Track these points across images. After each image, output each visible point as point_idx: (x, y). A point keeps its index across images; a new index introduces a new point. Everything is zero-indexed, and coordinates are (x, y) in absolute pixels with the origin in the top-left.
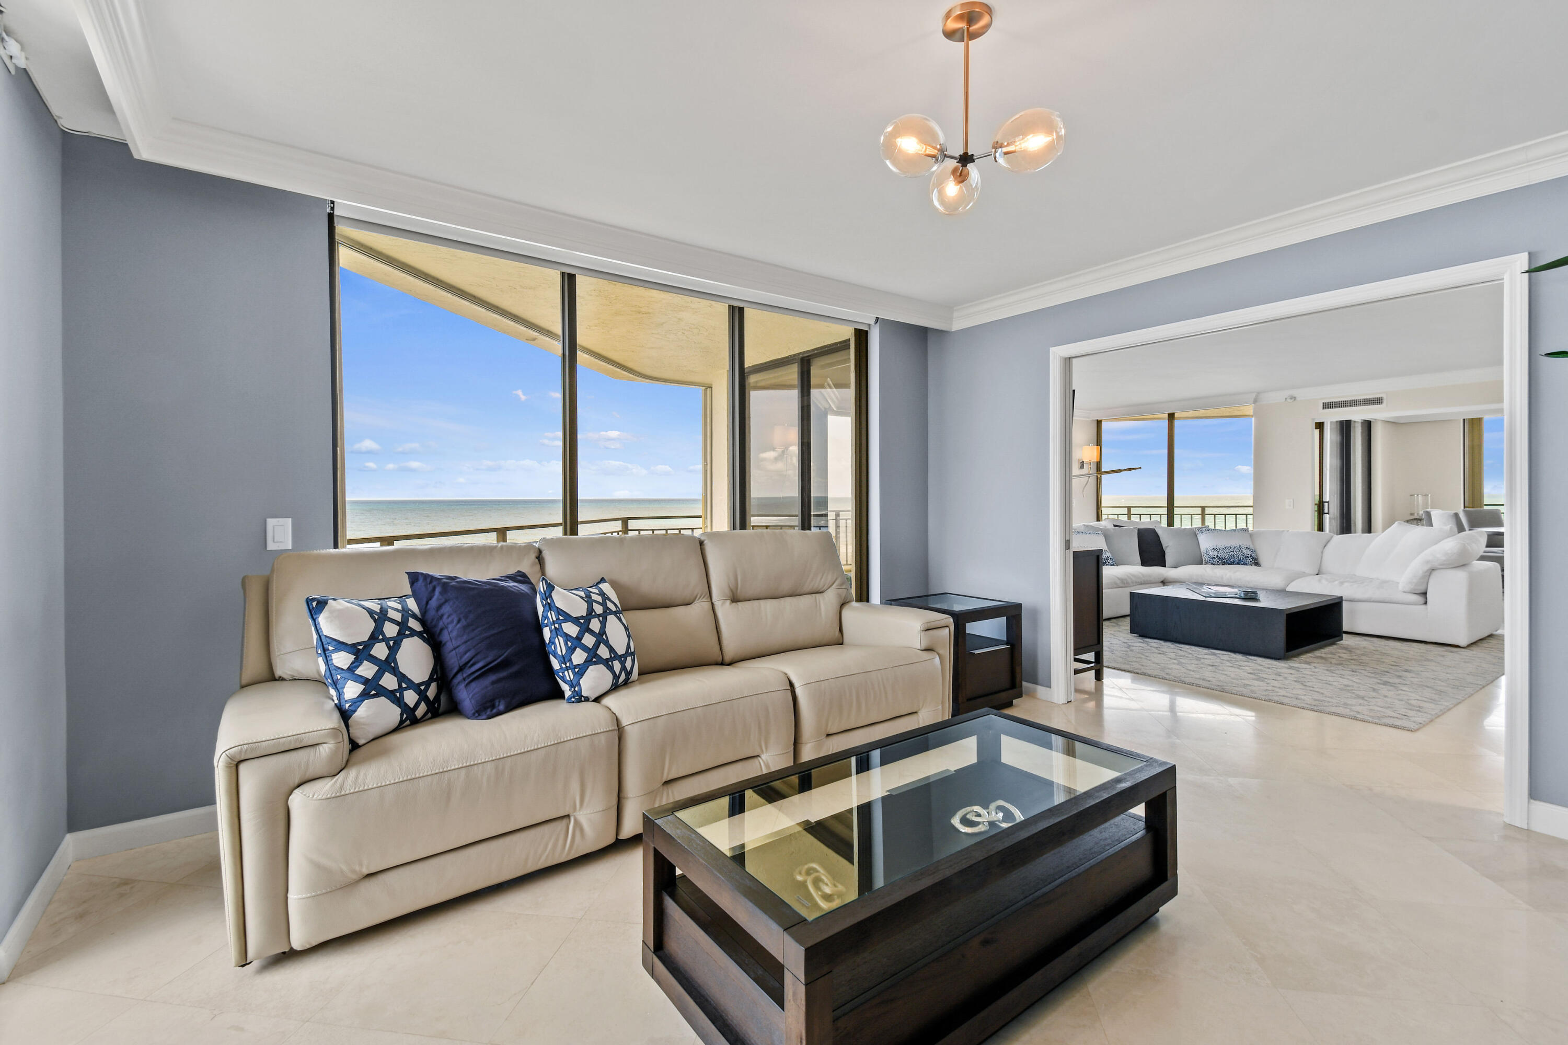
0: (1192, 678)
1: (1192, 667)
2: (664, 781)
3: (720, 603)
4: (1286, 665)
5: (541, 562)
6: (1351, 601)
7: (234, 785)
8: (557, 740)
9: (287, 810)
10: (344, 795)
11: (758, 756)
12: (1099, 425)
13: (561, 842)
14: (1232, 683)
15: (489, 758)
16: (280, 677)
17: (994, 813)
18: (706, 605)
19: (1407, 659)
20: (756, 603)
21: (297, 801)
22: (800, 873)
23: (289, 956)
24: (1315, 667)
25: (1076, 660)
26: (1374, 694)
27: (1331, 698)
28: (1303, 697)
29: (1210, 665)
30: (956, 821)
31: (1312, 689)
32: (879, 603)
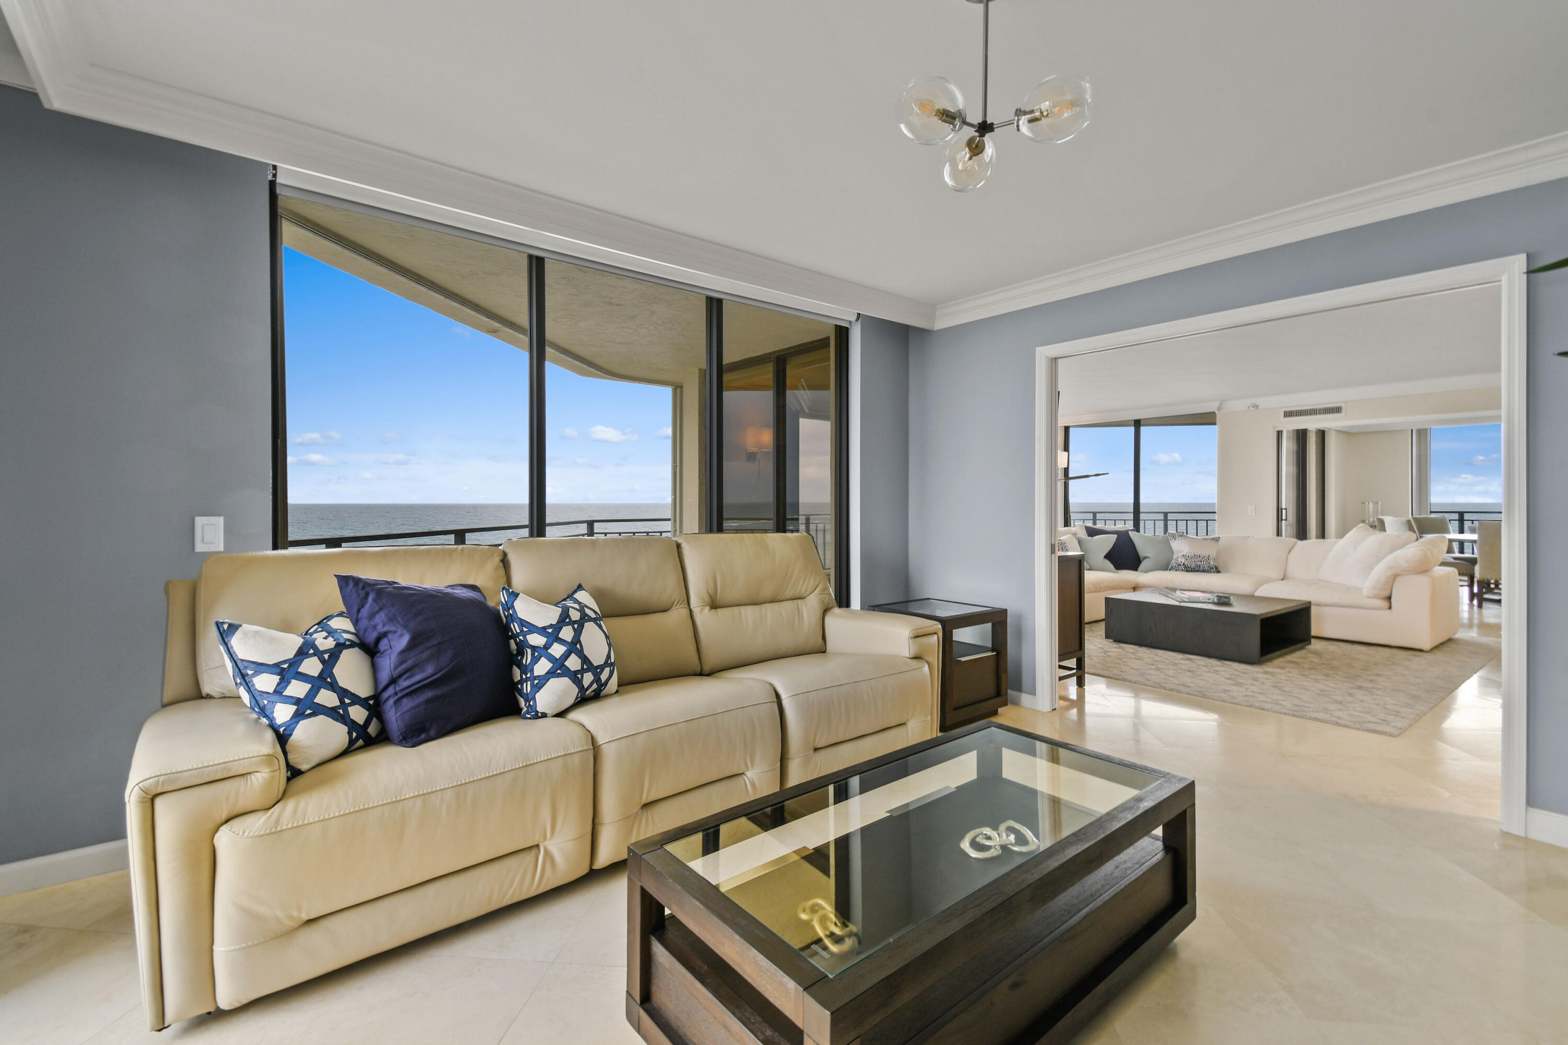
0: (1171, 683)
1: (1171, 673)
2: (643, 804)
3: (699, 609)
4: (1261, 670)
5: (506, 565)
6: (1318, 605)
7: (149, 822)
8: (526, 763)
9: (212, 849)
10: (280, 831)
11: (743, 773)
12: (1067, 431)
13: (529, 876)
14: (1212, 689)
15: (449, 785)
16: (208, 695)
17: (1004, 835)
18: (684, 612)
19: (1376, 664)
20: (736, 609)
21: (224, 839)
22: (804, 910)
23: (216, 1016)
24: (1289, 672)
25: (1061, 667)
26: (1350, 699)
27: (1310, 703)
28: (1283, 703)
29: (1186, 670)
30: (965, 845)
31: (1289, 694)
32: (860, 609)
